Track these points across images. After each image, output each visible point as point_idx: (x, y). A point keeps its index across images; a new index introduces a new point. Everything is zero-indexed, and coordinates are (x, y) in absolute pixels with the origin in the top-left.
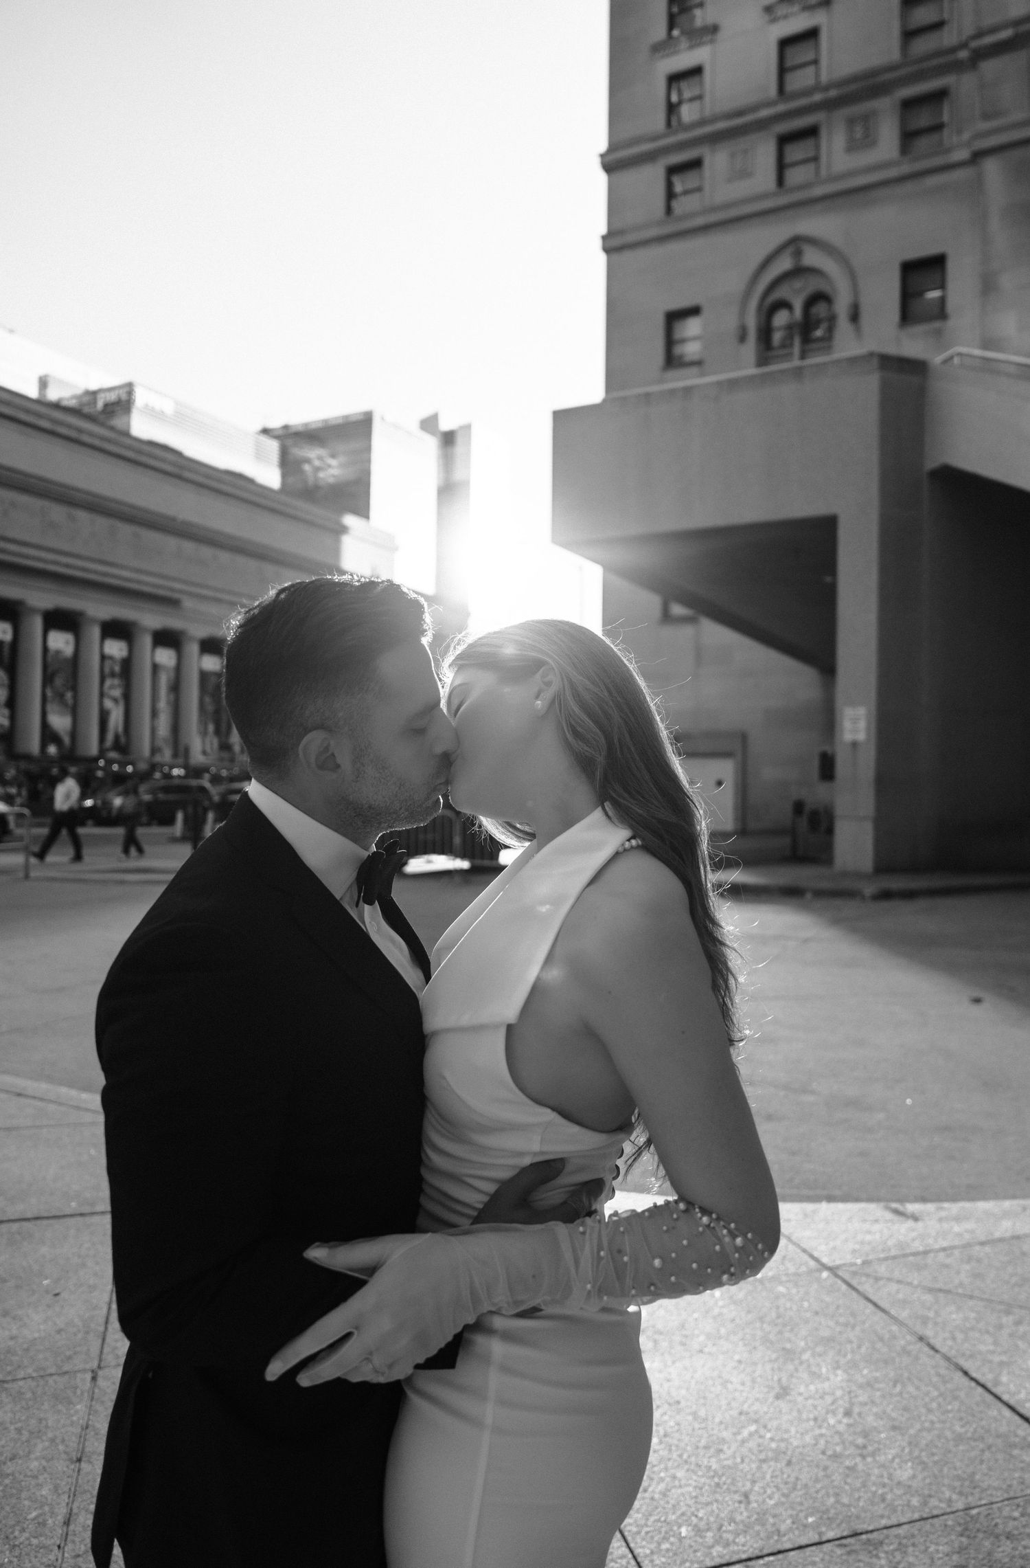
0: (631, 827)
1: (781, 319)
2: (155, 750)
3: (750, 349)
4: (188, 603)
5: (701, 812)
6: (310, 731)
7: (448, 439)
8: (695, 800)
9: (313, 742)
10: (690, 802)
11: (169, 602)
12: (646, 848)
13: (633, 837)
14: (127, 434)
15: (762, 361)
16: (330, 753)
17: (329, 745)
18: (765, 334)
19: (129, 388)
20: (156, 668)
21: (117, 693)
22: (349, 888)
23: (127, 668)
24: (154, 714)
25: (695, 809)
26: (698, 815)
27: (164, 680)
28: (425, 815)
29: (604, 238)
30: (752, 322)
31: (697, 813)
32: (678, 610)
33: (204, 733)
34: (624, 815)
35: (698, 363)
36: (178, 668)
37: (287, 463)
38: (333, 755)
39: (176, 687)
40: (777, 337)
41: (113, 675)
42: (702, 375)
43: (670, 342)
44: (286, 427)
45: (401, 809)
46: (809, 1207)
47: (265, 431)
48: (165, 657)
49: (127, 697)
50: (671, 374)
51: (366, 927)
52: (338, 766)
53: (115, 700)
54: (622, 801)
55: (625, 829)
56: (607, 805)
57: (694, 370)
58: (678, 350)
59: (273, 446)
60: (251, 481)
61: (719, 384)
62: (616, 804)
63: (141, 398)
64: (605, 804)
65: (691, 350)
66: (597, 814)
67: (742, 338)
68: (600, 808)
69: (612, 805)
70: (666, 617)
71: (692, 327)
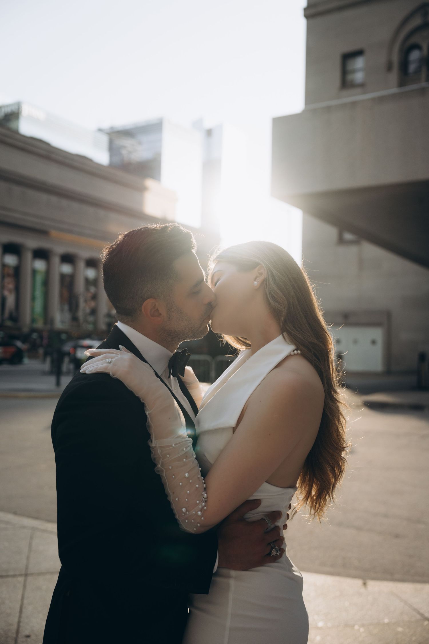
0: (295, 344)
1: (415, 55)
2: (33, 320)
3: (394, 76)
4: (54, 233)
5: (332, 339)
6: (146, 300)
7: (209, 133)
8: (328, 333)
9: (148, 304)
10: (327, 335)
11: (42, 232)
12: (303, 355)
13: (297, 350)
14: (17, 132)
15: (402, 83)
16: (156, 308)
17: (155, 305)
18: (404, 65)
19: (19, 105)
20: (34, 272)
21: (11, 286)
22: (164, 370)
23: (17, 272)
24: (33, 299)
25: (328, 337)
26: (330, 341)
27: (39, 279)
28: (200, 335)
29: (305, 10)
30: (396, 58)
31: (329, 340)
32: (348, 236)
33: (62, 310)
34: (293, 339)
35: (362, 85)
36: (48, 273)
37: (112, 149)
38: (157, 309)
39: (46, 283)
40: (412, 68)
41: (9, 275)
42: (364, 93)
43: (345, 72)
44: (112, 128)
45: (189, 332)
46: (419, 586)
47: (100, 130)
48: (40, 265)
49: (18, 290)
50: (346, 92)
51: (172, 388)
52: (161, 314)
53: (10, 291)
54: (292, 332)
55: (293, 345)
56: (285, 334)
57: (358, 90)
58: (350, 77)
59: (104, 140)
60: (90, 160)
61: (373, 100)
62: (289, 333)
63: (25, 111)
64: (284, 333)
65: (359, 77)
66: (280, 337)
67: (389, 68)
68: (281, 335)
69: (287, 333)
70: (341, 241)
71: (359, 63)
